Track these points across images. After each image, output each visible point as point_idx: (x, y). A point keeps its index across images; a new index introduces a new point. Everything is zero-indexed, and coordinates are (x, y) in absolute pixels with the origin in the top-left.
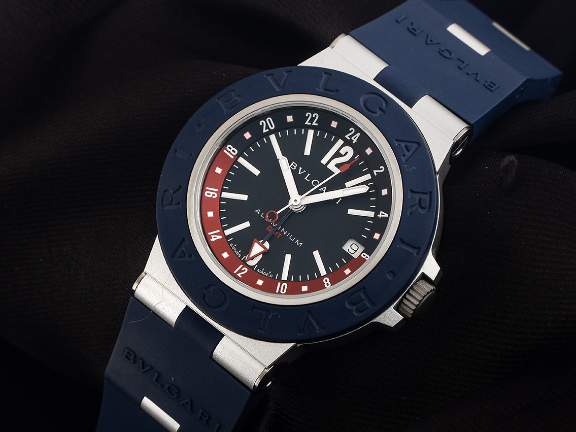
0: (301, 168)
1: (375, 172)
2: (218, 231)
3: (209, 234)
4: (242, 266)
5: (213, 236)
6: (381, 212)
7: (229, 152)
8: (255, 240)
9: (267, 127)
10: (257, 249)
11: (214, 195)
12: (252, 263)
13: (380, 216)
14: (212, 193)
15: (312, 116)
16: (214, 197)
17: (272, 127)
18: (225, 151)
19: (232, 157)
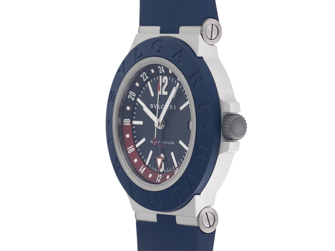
0: (154, 105)
2: (143, 166)
3: (139, 171)
4: (159, 175)
5: (141, 171)
7: (127, 123)
8: (156, 157)
9: (133, 97)
10: (159, 161)
11: (132, 150)
12: (162, 170)
14: (131, 150)
15: (143, 74)
16: (133, 151)
17: (134, 95)
18: (125, 124)
19: (129, 124)
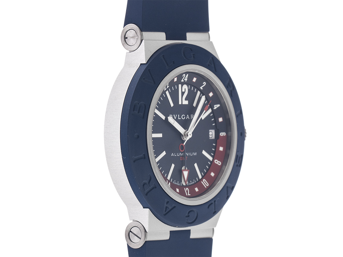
1: (201, 88)
6: (215, 106)
13: (215, 108)
